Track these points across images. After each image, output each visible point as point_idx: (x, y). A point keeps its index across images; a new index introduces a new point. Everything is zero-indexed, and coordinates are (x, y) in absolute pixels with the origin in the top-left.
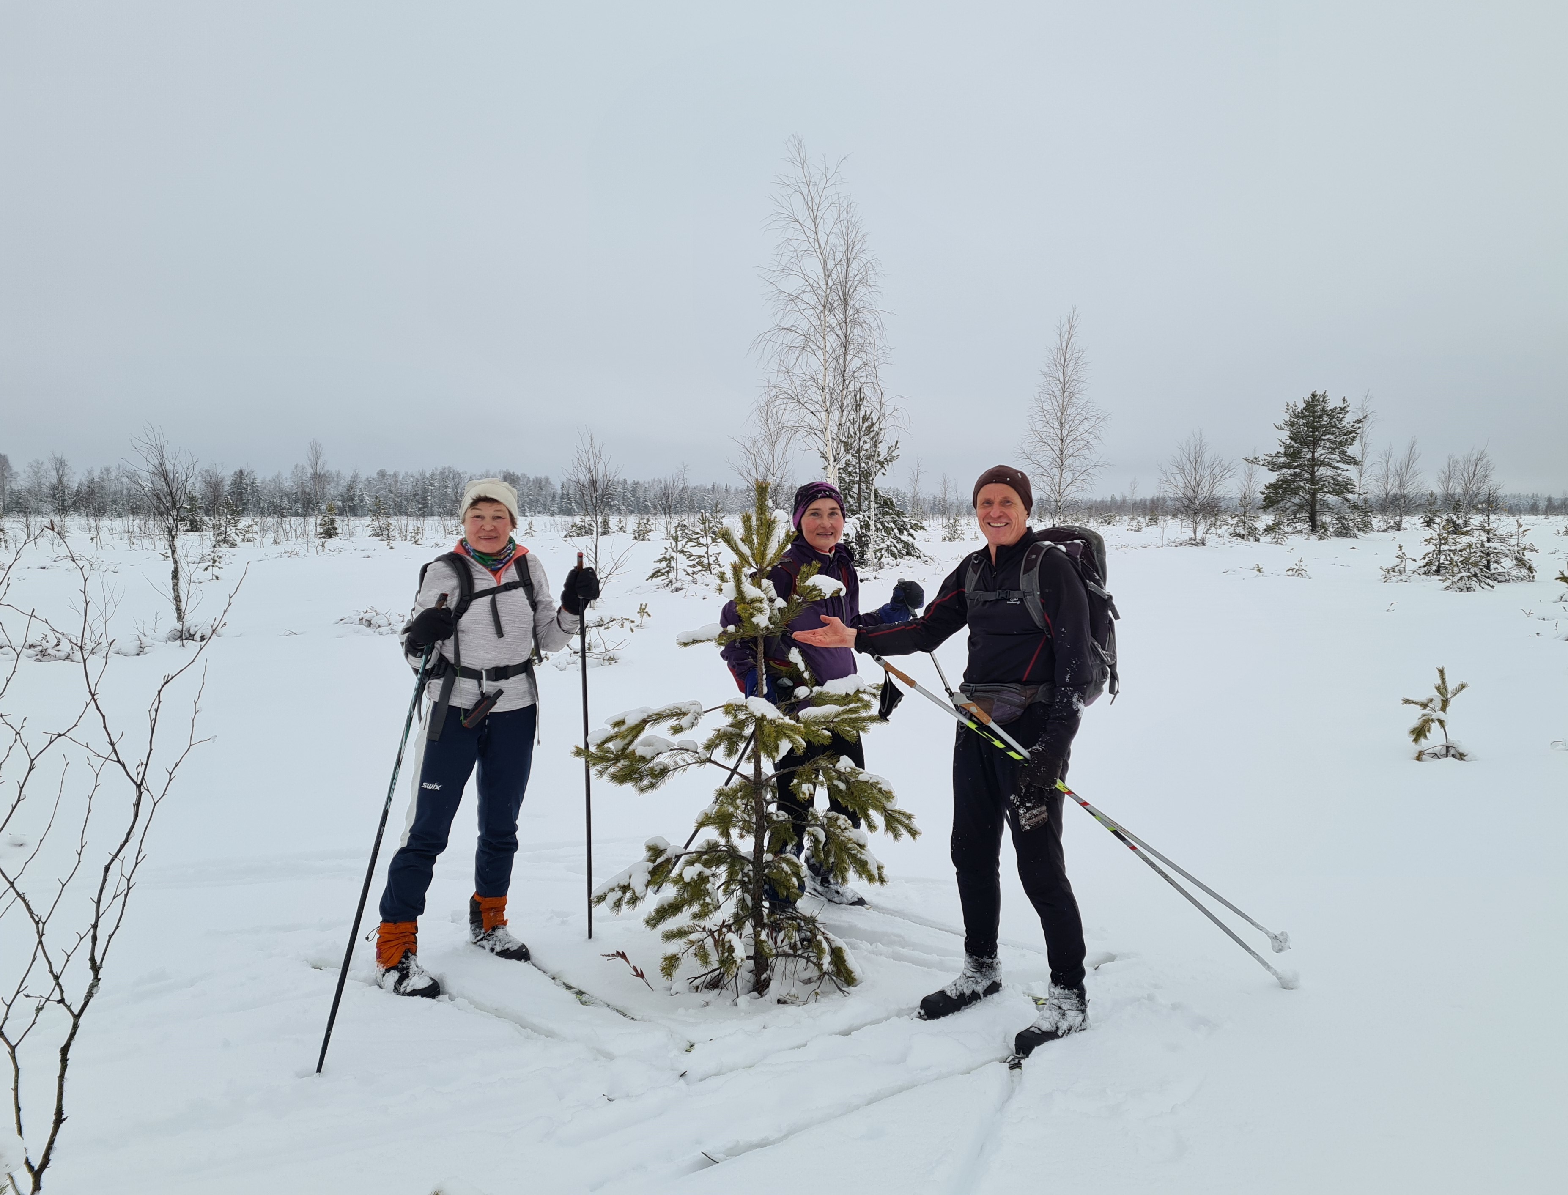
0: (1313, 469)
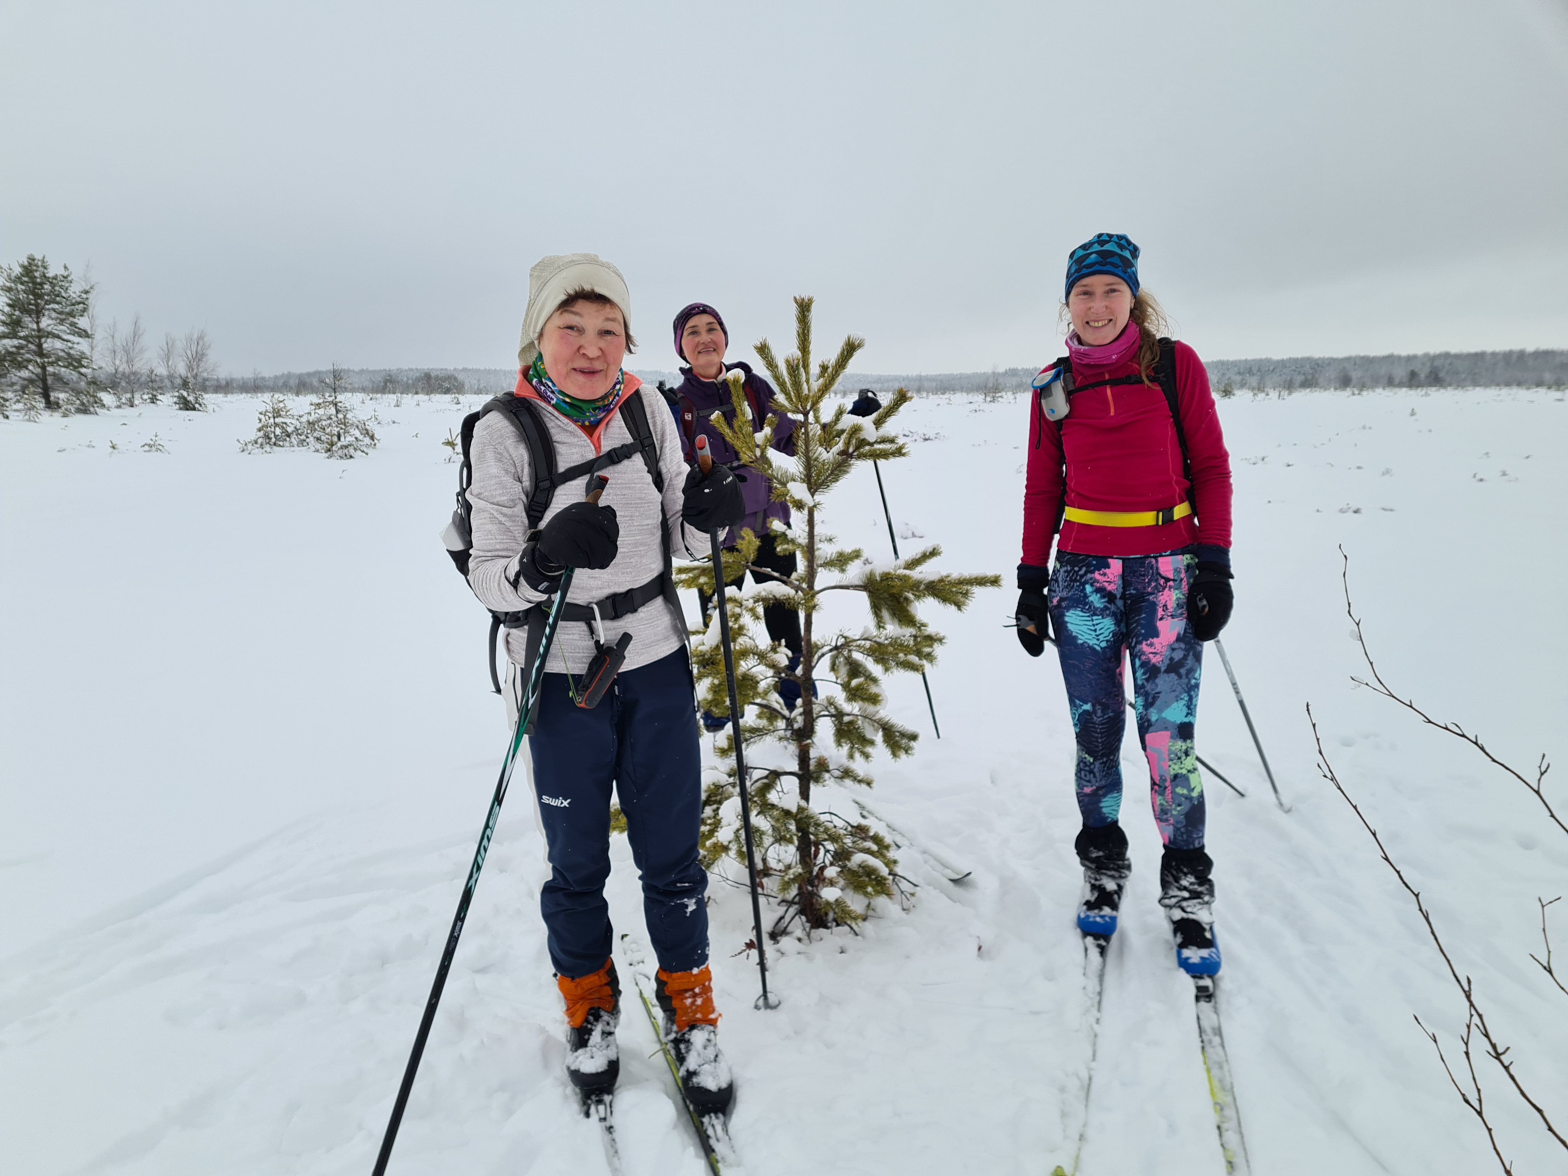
0: (40, 340)
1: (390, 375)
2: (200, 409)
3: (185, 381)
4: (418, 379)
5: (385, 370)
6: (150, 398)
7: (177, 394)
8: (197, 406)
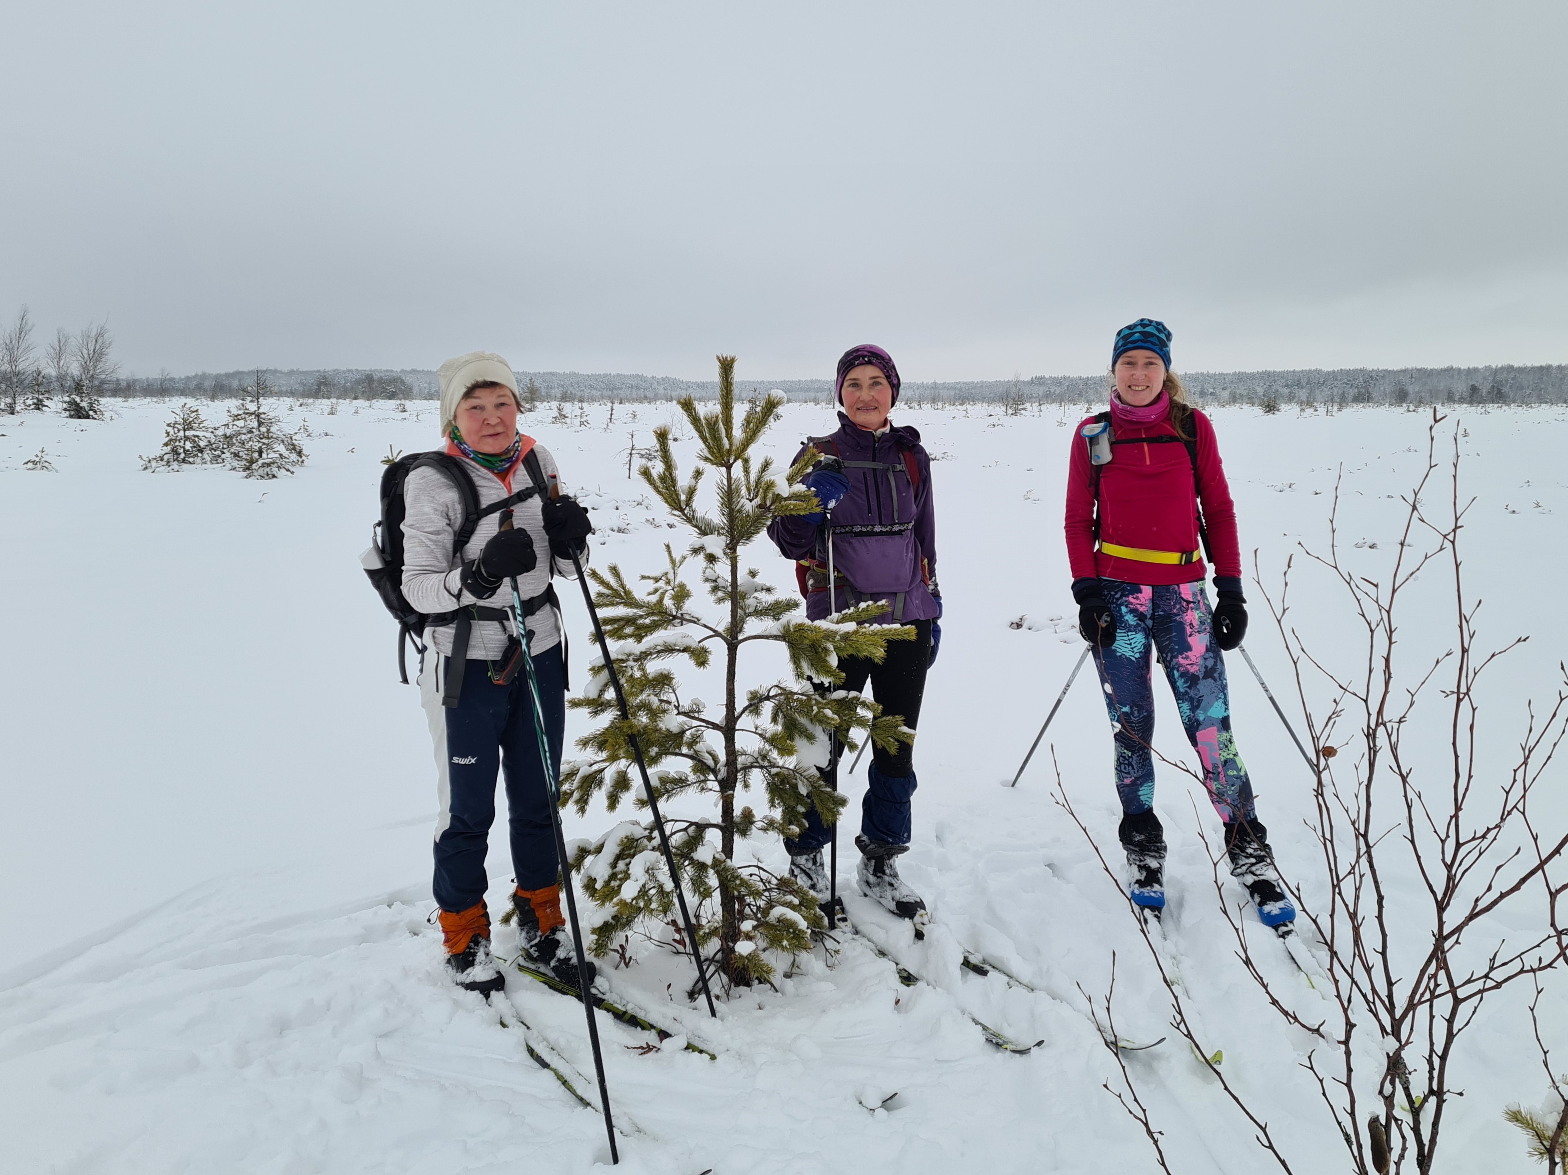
1: (324, 377)
2: (96, 416)
3: (78, 384)
4: (358, 382)
5: (319, 371)
6: (34, 404)
7: (67, 399)
8: (91, 413)
